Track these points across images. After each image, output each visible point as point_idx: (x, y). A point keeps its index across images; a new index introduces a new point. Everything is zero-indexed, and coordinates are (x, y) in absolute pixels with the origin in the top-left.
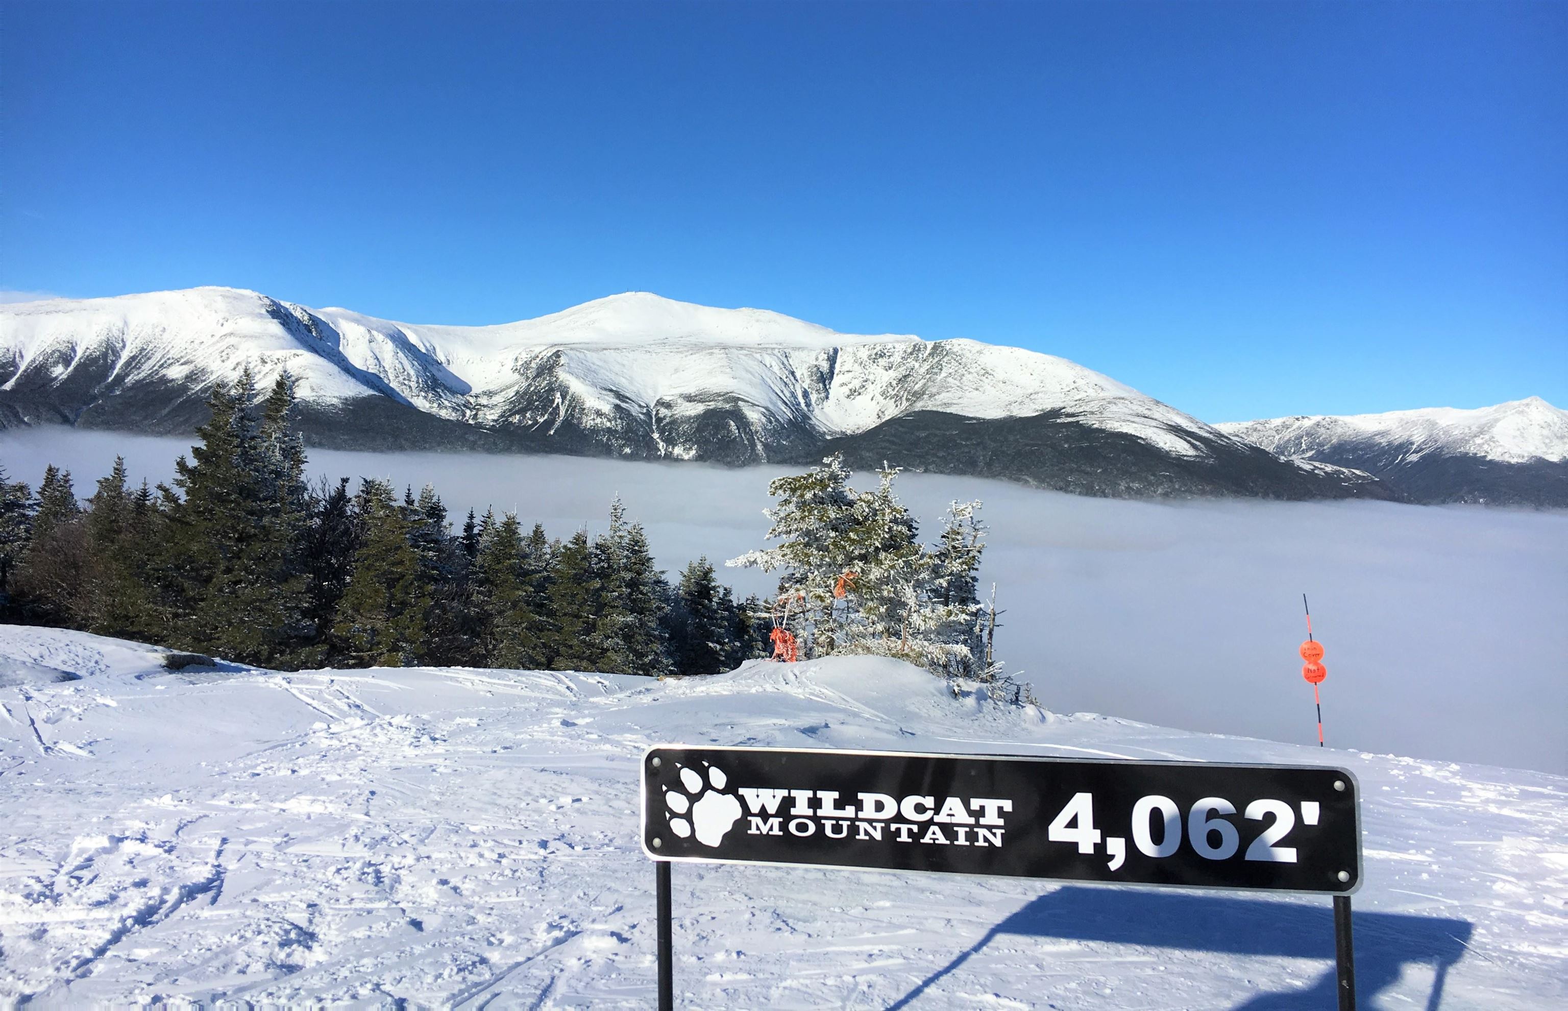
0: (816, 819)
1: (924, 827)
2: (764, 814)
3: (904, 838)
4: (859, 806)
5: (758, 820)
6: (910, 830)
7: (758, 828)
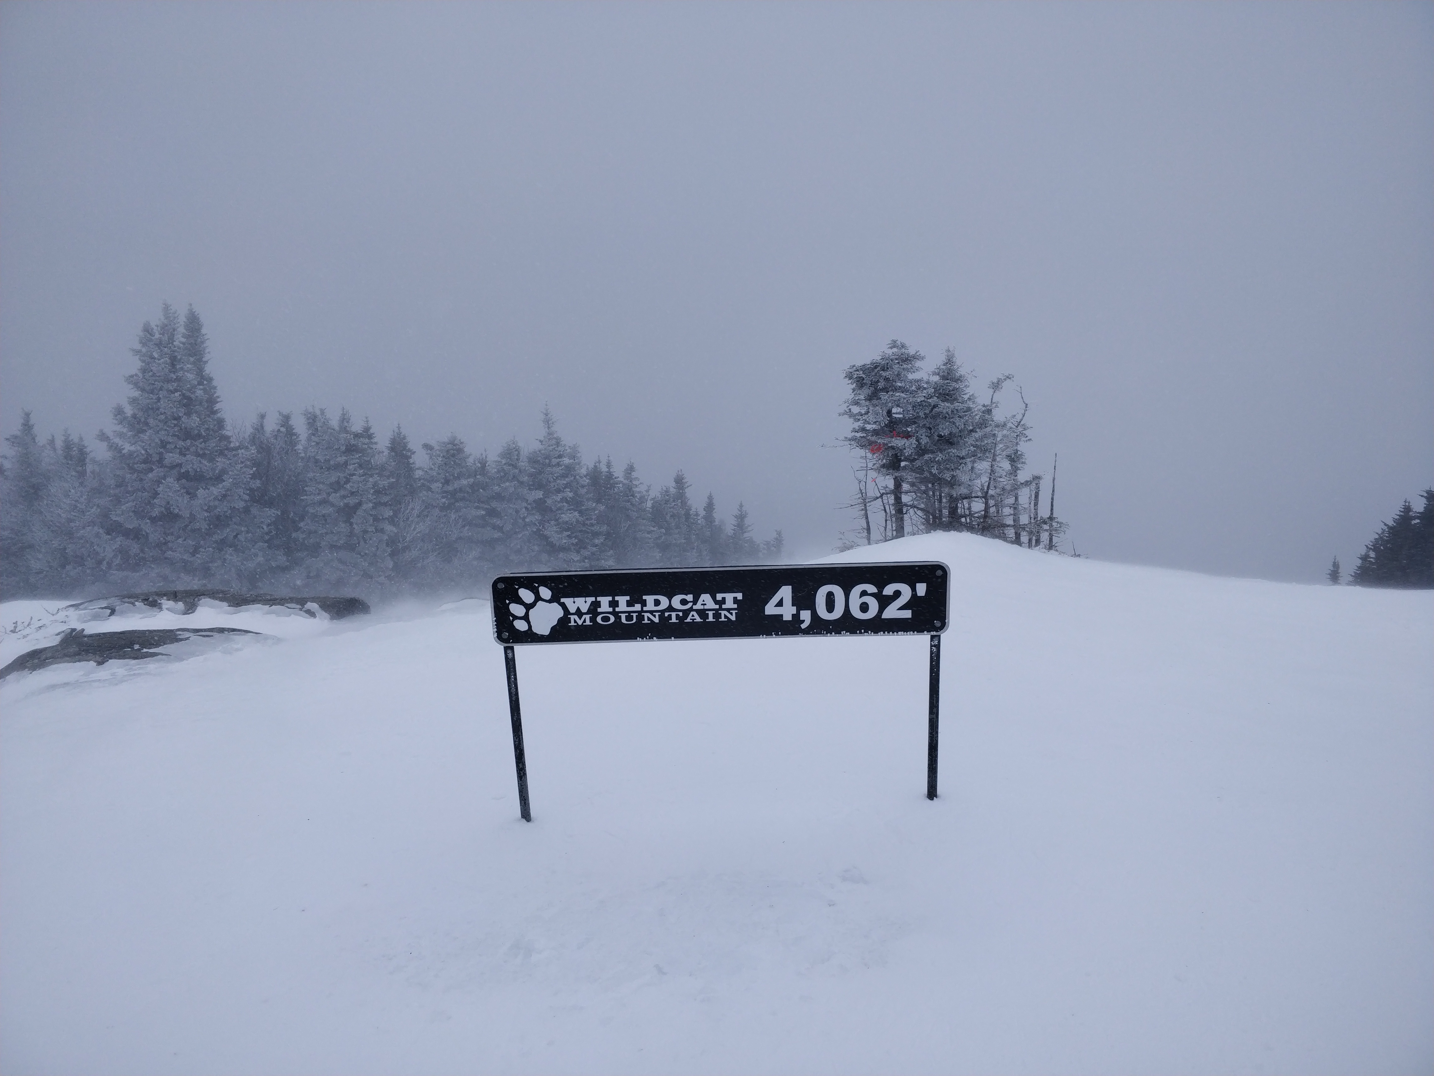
0: (616, 614)
1: (686, 613)
2: (579, 613)
3: (674, 620)
4: (644, 603)
5: (576, 617)
6: (677, 616)
7: (575, 622)
